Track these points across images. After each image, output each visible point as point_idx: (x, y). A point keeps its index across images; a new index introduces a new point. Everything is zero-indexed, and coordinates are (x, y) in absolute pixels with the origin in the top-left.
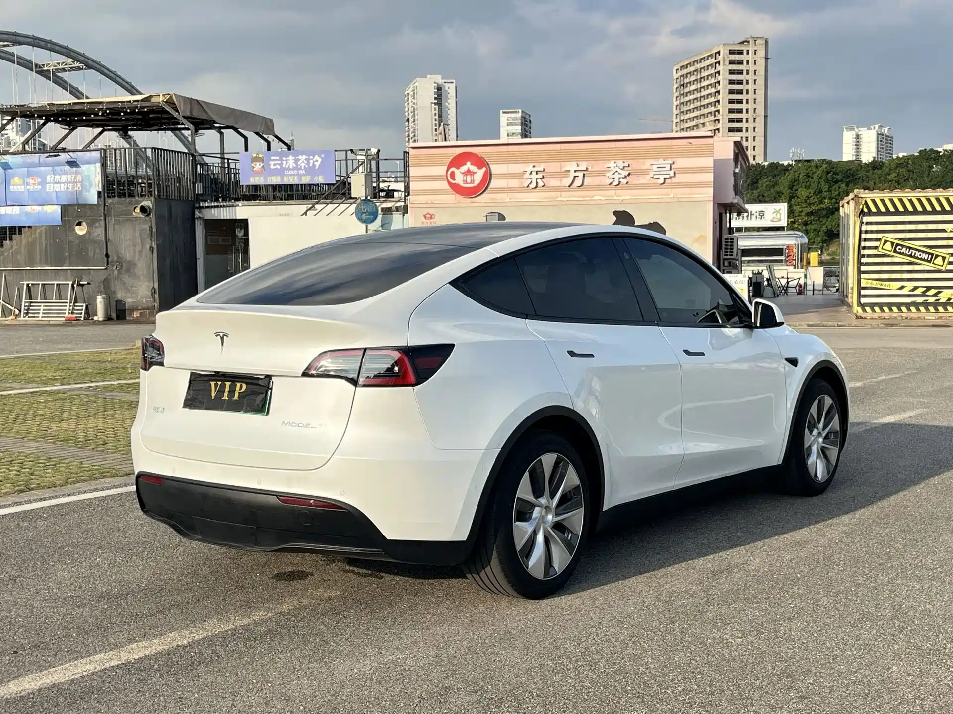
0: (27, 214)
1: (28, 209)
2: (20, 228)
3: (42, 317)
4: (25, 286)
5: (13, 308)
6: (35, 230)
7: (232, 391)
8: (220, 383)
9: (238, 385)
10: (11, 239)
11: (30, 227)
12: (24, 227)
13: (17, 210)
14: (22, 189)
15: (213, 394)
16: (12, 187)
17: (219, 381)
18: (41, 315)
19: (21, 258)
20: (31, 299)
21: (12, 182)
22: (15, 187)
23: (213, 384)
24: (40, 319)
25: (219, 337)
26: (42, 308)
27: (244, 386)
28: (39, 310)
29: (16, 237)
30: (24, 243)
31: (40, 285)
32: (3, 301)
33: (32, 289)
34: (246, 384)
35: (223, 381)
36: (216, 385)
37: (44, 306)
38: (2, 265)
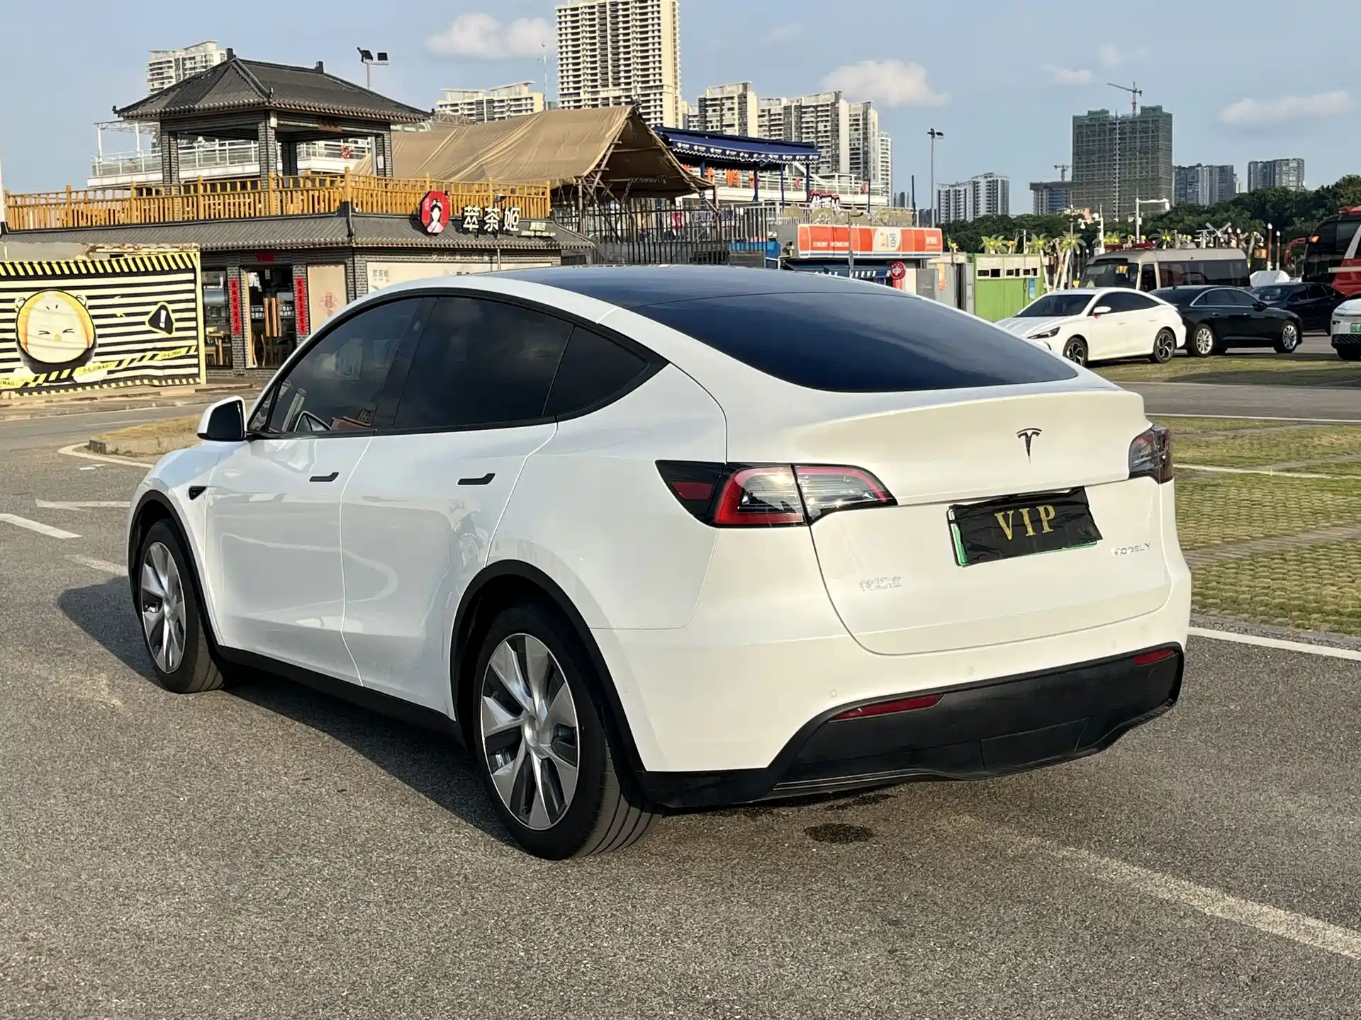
7: (1036, 522)
8: (1011, 513)
9: (1041, 509)
15: (1009, 533)
17: (1010, 509)
23: (999, 516)
25: (1024, 437)
27: (1050, 508)
34: (1054, 505)
35: (1016, 508)
36: (1006, 518)
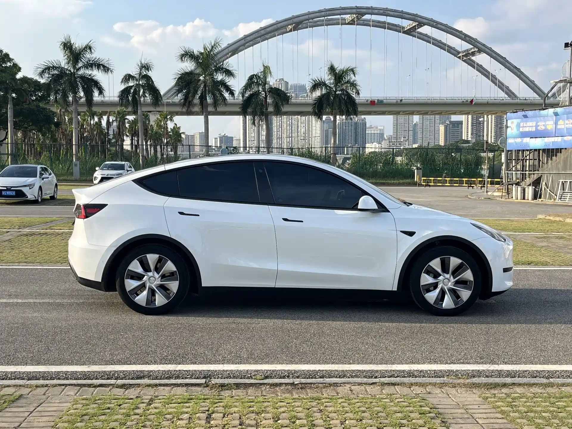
0: (565, 141)
1: (565, 138)
2: (561, 149)
3: (568, 201)
4: (561, 183)
5: (554, 195)
6: (568, 150)
10: (556, 156)
11: (566, 149)
12: (563, 149)
13: (559, 139)
14: (563, 127)
16: (558, 126)
18: (567, 200)
19: (560, 166)
20: (564, 190)
21: (559, 123)
22: (560, 126)
24: (567, 202)
26: (569, 196)
28: (567, 196)
29: (559, 154)
30: (562, 158)
31: (568, 182)
32: (550, 190)
33: (564, 184)
37: (570, 195)
38: (551, 170)
